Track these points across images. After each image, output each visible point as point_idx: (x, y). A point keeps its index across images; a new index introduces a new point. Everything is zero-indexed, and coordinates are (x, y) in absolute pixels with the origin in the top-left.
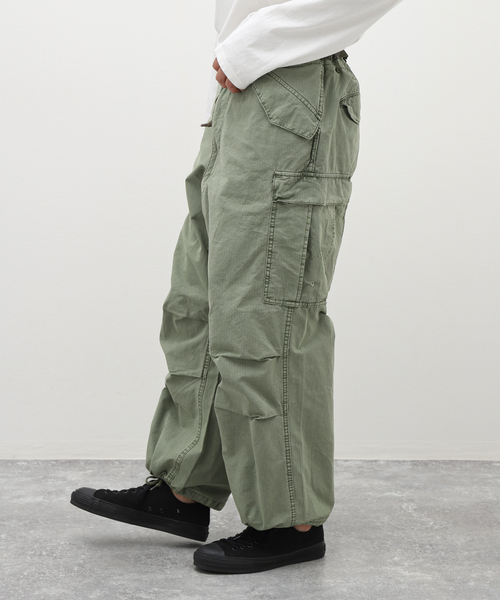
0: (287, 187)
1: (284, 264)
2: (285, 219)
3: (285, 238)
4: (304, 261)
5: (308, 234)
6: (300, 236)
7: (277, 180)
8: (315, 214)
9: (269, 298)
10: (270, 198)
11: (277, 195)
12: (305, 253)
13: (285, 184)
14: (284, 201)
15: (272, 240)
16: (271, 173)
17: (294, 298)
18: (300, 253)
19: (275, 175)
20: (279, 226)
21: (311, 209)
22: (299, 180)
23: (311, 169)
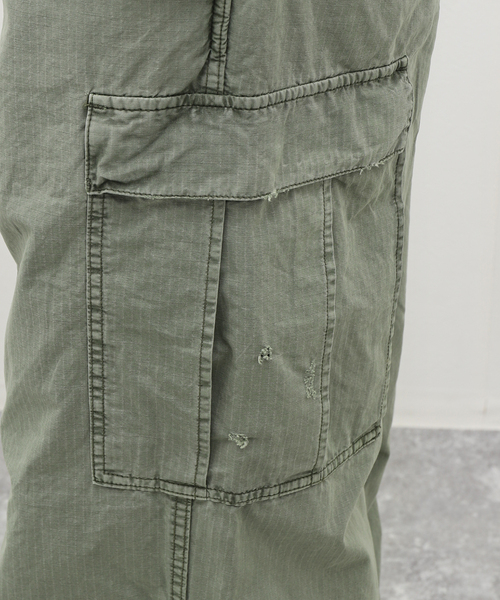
0: (134, 145)
1: (145, 380)
2: (136, 246)
3: (142, 305)
4: (208, 376)
5: (214, 294)
6: (190, 298)
7: (97, 126)
8: (235, 229)
9: (111, 473)
10: (79, 183)
11: (101, 174)
12: (208, 352)
13: (127, 137)
14: (127, 192)
15: (100, 309)
16: (75, 100)
17: (189, 476)
18: (194, 351)
19: (90, 107)
20: (119, 267)
21: (220, 213)
22: (173, 120)
23: (212, 81)
